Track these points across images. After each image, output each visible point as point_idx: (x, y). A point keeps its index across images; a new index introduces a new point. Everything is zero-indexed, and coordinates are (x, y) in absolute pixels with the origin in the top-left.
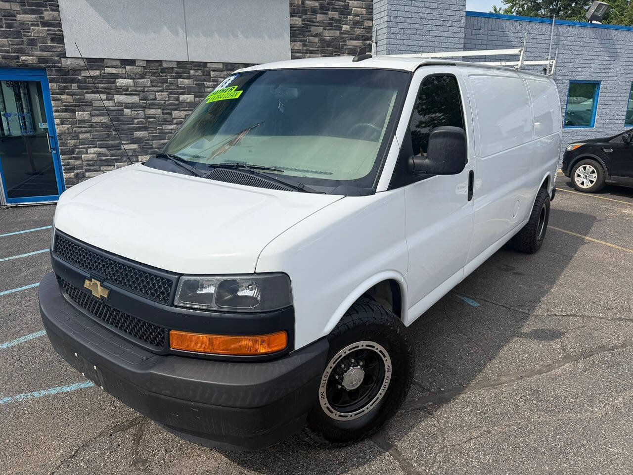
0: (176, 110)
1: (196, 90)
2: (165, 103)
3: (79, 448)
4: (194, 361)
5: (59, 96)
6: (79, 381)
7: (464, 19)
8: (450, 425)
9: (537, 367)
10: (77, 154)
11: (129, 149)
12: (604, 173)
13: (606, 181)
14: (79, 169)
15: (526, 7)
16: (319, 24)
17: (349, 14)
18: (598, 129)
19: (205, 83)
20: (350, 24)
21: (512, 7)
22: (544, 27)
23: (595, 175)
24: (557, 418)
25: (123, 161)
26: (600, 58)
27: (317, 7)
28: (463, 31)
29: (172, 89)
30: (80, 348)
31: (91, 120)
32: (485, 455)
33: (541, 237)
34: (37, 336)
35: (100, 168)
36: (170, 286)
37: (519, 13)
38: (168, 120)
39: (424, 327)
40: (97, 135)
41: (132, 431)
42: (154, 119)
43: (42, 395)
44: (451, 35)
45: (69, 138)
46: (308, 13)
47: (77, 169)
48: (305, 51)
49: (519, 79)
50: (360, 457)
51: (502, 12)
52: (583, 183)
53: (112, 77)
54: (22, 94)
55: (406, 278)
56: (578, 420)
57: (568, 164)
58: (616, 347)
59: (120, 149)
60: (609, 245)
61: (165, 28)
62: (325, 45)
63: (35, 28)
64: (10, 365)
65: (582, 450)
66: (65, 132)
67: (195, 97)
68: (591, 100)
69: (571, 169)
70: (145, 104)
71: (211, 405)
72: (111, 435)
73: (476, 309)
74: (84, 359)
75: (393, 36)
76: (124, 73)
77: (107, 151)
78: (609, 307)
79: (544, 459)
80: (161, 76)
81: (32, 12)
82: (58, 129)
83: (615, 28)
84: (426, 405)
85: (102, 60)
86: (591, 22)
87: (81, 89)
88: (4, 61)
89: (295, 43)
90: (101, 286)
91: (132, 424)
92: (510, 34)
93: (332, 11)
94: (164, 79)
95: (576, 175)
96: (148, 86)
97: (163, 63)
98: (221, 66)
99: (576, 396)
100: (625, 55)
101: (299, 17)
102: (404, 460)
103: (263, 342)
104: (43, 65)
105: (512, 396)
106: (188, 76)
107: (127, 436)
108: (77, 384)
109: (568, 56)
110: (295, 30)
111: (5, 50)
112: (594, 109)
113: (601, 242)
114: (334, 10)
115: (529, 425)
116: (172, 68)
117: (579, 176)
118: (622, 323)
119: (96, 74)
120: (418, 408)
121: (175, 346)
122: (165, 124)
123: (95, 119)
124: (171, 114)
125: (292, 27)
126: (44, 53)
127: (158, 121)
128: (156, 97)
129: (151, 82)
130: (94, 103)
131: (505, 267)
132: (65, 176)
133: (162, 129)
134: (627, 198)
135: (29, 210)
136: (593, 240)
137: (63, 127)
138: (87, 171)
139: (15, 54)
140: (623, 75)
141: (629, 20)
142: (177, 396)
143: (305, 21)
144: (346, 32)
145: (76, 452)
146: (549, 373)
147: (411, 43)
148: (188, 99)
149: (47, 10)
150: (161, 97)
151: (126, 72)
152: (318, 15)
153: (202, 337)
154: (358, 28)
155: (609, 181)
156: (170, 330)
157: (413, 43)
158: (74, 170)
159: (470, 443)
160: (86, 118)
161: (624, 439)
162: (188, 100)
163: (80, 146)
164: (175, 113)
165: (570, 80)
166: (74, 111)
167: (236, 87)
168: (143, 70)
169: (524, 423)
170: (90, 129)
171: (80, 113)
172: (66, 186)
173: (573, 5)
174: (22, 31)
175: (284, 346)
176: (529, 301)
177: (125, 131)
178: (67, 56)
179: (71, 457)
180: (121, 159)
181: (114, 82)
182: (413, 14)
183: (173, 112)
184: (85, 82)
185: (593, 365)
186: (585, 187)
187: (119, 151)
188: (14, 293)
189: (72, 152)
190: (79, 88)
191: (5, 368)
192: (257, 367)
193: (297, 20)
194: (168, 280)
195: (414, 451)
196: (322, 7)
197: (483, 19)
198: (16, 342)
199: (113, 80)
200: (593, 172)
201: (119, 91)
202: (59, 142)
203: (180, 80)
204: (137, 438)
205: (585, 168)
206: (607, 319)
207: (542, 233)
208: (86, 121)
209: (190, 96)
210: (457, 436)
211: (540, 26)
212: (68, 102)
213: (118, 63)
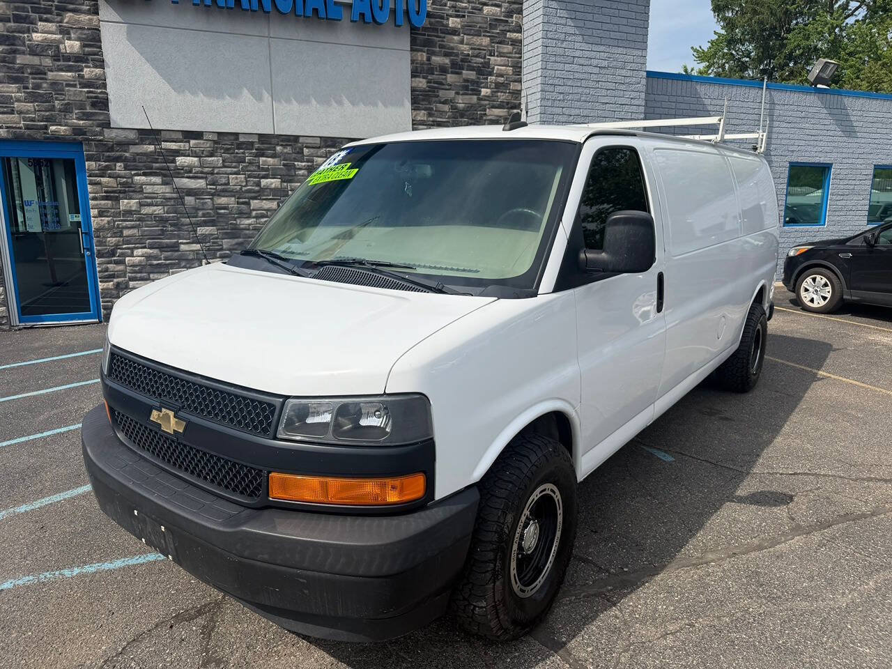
0: (255, 198)
1: (284, 173)
2: (241, 189)
3: (128, 644)
4: (301, 514)
5: (98, 179)
6: (125, 556)
7: (644, 81)
8: (637, 616)
9: (756, 541)
10: (118, 256)
11: (190, 251)
12: (841, 288)
13: (844, 297)
14: (121, 277)
15: (727, 68)
16: (450, 87)
17: (491, 74)
18: (831, 228)
19: (296, 163)
20: (492, 87)
21: (709, 67)
22: (753, 92)
23: (829, 288)
24: (785, 608)
25: (182, 266)
26: (829, 133)
27: (447, 64)
28: (643, 95)
29: (251, 171)
30: (142, 503)
31: (140, 211)
32: (687, 655)
33: (757, 370)
34: (67, 496)
35: (149, 275)
36: (272, 413)
37: (718, 74)
38: (245, 212)
39: (599, 488)
40: (147, 230)
41: (201, 621)
42: (226, 211)
43: (75, 574)
44: (628, 102)
45: (109, 235)
46: (436, 73)
47: (118, 277)
48: (431, 123)
49: (719, 156)
50: (515, 657)
51: (695, 73)
52: (812, 300)
53: (171, 154)
54: (44, 177)
55: (579, 412)
56: (813, 610)
57: (791, 276)
58: (864, 516)
59: (178, 251)
60: (851, 381)
61: (245, 91)
62: (458, 114)
63: (71, 89)
64: (31, 534)
65: (821, 650)
66: (104, 226)
67: (282, 182)
68: (820, 191)
69: (796, 281)
70: (213, 191)
71: (324, 572)
72: (171, 627)
73: (670, 465)
74: (147, 519)
75: (549, 103)
76: (188, 148)
77: (159, 253)
78: (853, 463)
79: (768, 661)
80: (237, 153)
81: (69, 69)
82: (95, 223)
83: (848, 95)
84: (604, 590)
85: (158, 132)
86: (816, 86)
87: (129, 170)
88: (28, 132)
89: (418, 112)
90: (175, 417)
91: (200, 612)
92: (707, 102)
93: (467, 70)
94: (240, 157)
95: (802, 289)
96: (219, 165)
97: (240, 136)
98: (318, 141)
99: (811, 578)
100: (863, 130)
101: (424, 78)
102: (576, 661)
103: (393, 488)
104: (80, 138)
105: (722, 579)
106: (273, 154)
107: (194, 628)
108: (123, 559)
109: (786, 131)
110: (418, 95)
111: (29, 117)
112: (825, 202)
113: (841, 378)
114: (471, 68)
115: (747, 616)
116: (252, 143)
117: (806, 290)
118: (871, 484)
119: (149, 150)
120: (593, 593)
121: (276, 494)
122: (240, 217)
123: (146, 210)
124: (248, 204)
125: (413, 90)
126: (82, 122)
127: (230, 214)
128: (229, 182)
129: (223, 161)
130: (145, 188)
131: (708, 410)
132: (101, 286)
133: (236, 224)
134: (875, 321)
135: (50, 332)
136: (829, 375)
137: (101, 220)
138: (132, 279)
139: (42, 123)
140: (863, 156)
141: (867, 85)
142: (278, 562)
143: (431, 83)
144: (486, 98)
145: (123, 649)
146: (772, 549)
147: (573, 112)
148: (272, 184)
149: (89, 67)
150: (236, 181)
151: (190, 147)
152: (449, 75)
153: (314, 481)
154: (502, 92)
155: (849, 297)
156: (269, 472)
157: (577, 112)
158: (114, 278)
159: (665, 639)
160: (133, 209)
161: (878, 636)
162: (273, 186)
163: (124, 246)
164: (255, 203)
165: (790, 163)
166: (117, 199)
167: (349, 164)
168: (212, 145)
169: (739, 615)
170: (138, 223)
171: (126, 201)
172: (101, 300)
173: (791, 65)
174: (53, 93)
175: (420, 494)
176: (743, 454)
177: (186, 227)
178: (112, 126)
179: (117, 655)
180: (179, 264)
181: (174, 161)
182: (575, 74)
183: (251, 201)
184: (134, 160)
185: (834, 538)
186: (815, 305)
187: (176, 254)
188: (33, 440)
189: (113, 253)
190: (126, 168)
191: (23, 539)
192: (385, 522)
193: (420, 82)
194: (270, 405)
195: (589, 649)
196: (454, 64)
197: (670, 81)
198: (37, 504)
199: (171, 158)
200: (826, 285)
201: (179, 173)
202: (95, 240)
203: (262, 159)
204: (207, 632)
205: (814, 280)
206: (851, 479)
207: (757, 365)
208: (133, 213)
209: (275, 180)
210: (648, 630)
211: (747, 90)
212: (110, 187)
213: (180, 136)
